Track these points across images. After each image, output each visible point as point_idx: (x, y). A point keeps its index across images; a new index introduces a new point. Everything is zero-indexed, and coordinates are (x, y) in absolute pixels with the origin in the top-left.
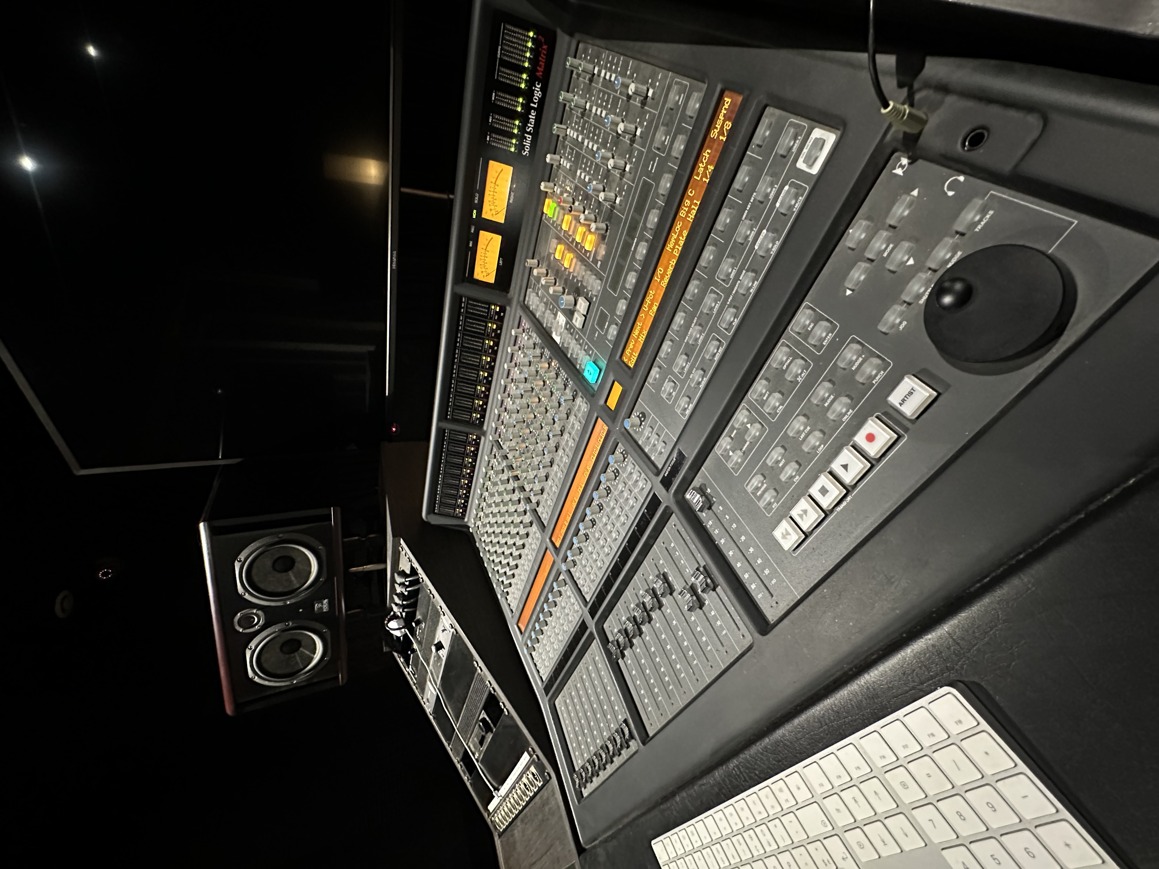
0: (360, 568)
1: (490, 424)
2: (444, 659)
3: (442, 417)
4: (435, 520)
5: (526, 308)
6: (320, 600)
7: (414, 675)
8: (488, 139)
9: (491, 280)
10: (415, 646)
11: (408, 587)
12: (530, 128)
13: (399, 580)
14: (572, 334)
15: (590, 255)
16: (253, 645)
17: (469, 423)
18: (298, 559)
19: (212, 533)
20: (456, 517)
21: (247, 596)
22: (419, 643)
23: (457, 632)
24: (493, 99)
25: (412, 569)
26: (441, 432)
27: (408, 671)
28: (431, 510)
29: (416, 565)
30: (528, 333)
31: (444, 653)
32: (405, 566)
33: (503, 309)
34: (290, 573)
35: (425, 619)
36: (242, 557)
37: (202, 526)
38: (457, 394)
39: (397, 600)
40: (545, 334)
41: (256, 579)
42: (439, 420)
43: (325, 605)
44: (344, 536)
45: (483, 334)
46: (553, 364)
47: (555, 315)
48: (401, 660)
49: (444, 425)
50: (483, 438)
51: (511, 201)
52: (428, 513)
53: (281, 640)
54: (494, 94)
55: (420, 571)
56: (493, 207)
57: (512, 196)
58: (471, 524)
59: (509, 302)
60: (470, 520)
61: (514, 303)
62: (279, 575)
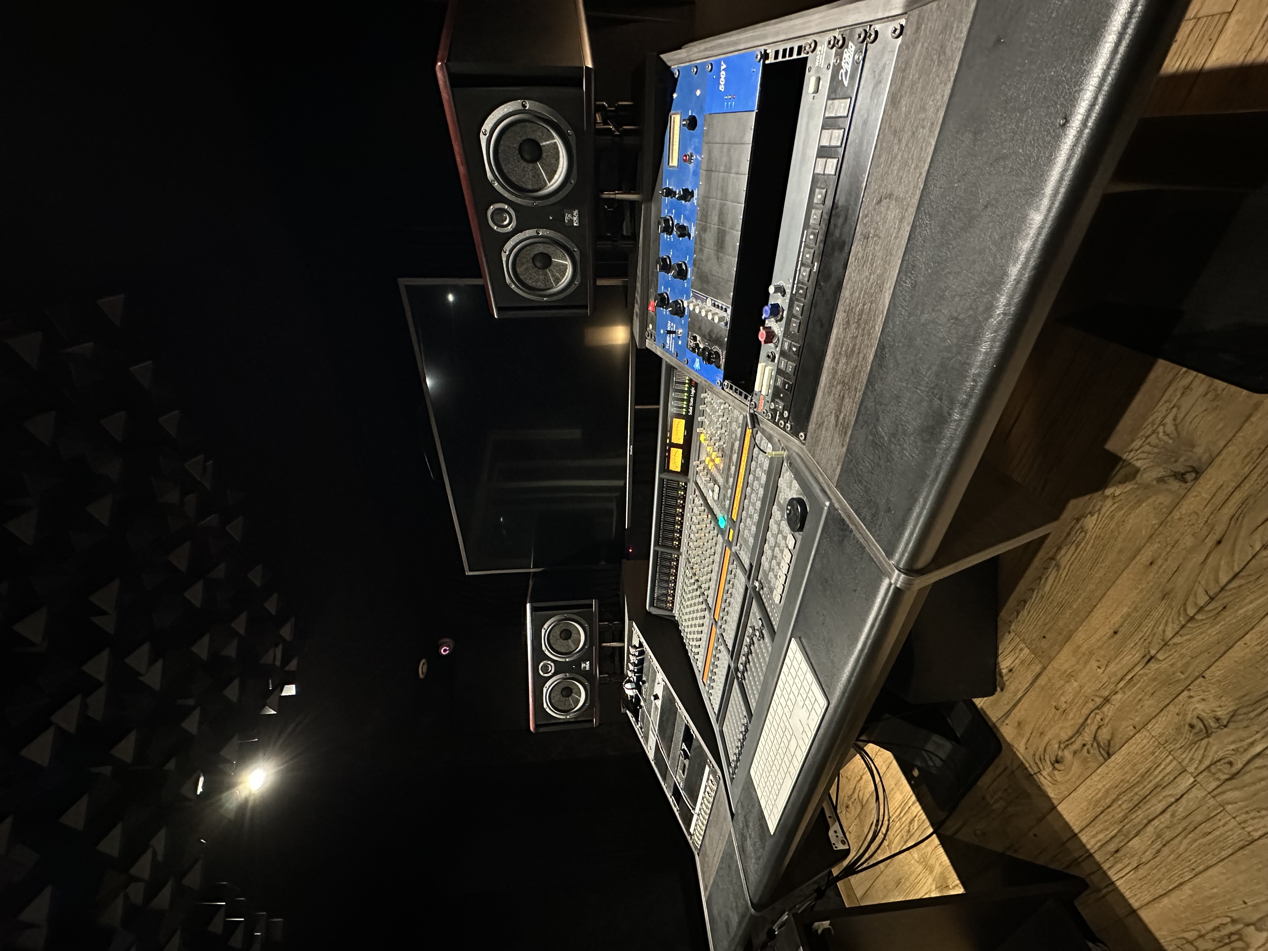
0: (608, 644)
1: (683, 549)
2: (659, 707)
3: (657, 543)
4: (655, 611)
5: (696, 484)
6: (585, 662)
9: (679, 470)
10: (642, 703)
11: (637, 656)
12: (691, 404)
13: (632, 651)
14: (715, 502)
15: (718, 466)
16: (547, 685)
17: (673, 547)
18: (574, 632)
19: (533, 609)
20: (666, 609)
21: (547, 652)
22: (645, 701)
23: (666, 684)
24: (673, 395)
25: (641, 643)
26: (656, 553)
28: (652, 604)
29: (643, 640)
30: (698, 498)
31: (659, 703)
32: (636, 642)
33: (686, 484)
34: (570, 641)
35: (648, 679)
36: (546, 626)
37: (528, 606)
38: (665, 530)
39: (631, 667)
40: (705, 499)
41: (551, 641)
42: (655, 546)
43: (586, 665)
45: (677, 497)
46: (709, 516)
47: (708, 491)
49: (657, 549)
50: (680, 557)
51: (685, 435)
52: (650, 606)
53: (562, 686)
55: (645, 644)
56: (677, 437)
57: (686, 432)
58: (677, 615)
59: (689, 480)
60: (676, 612)
61: (691, 481)
62: (563, 641)
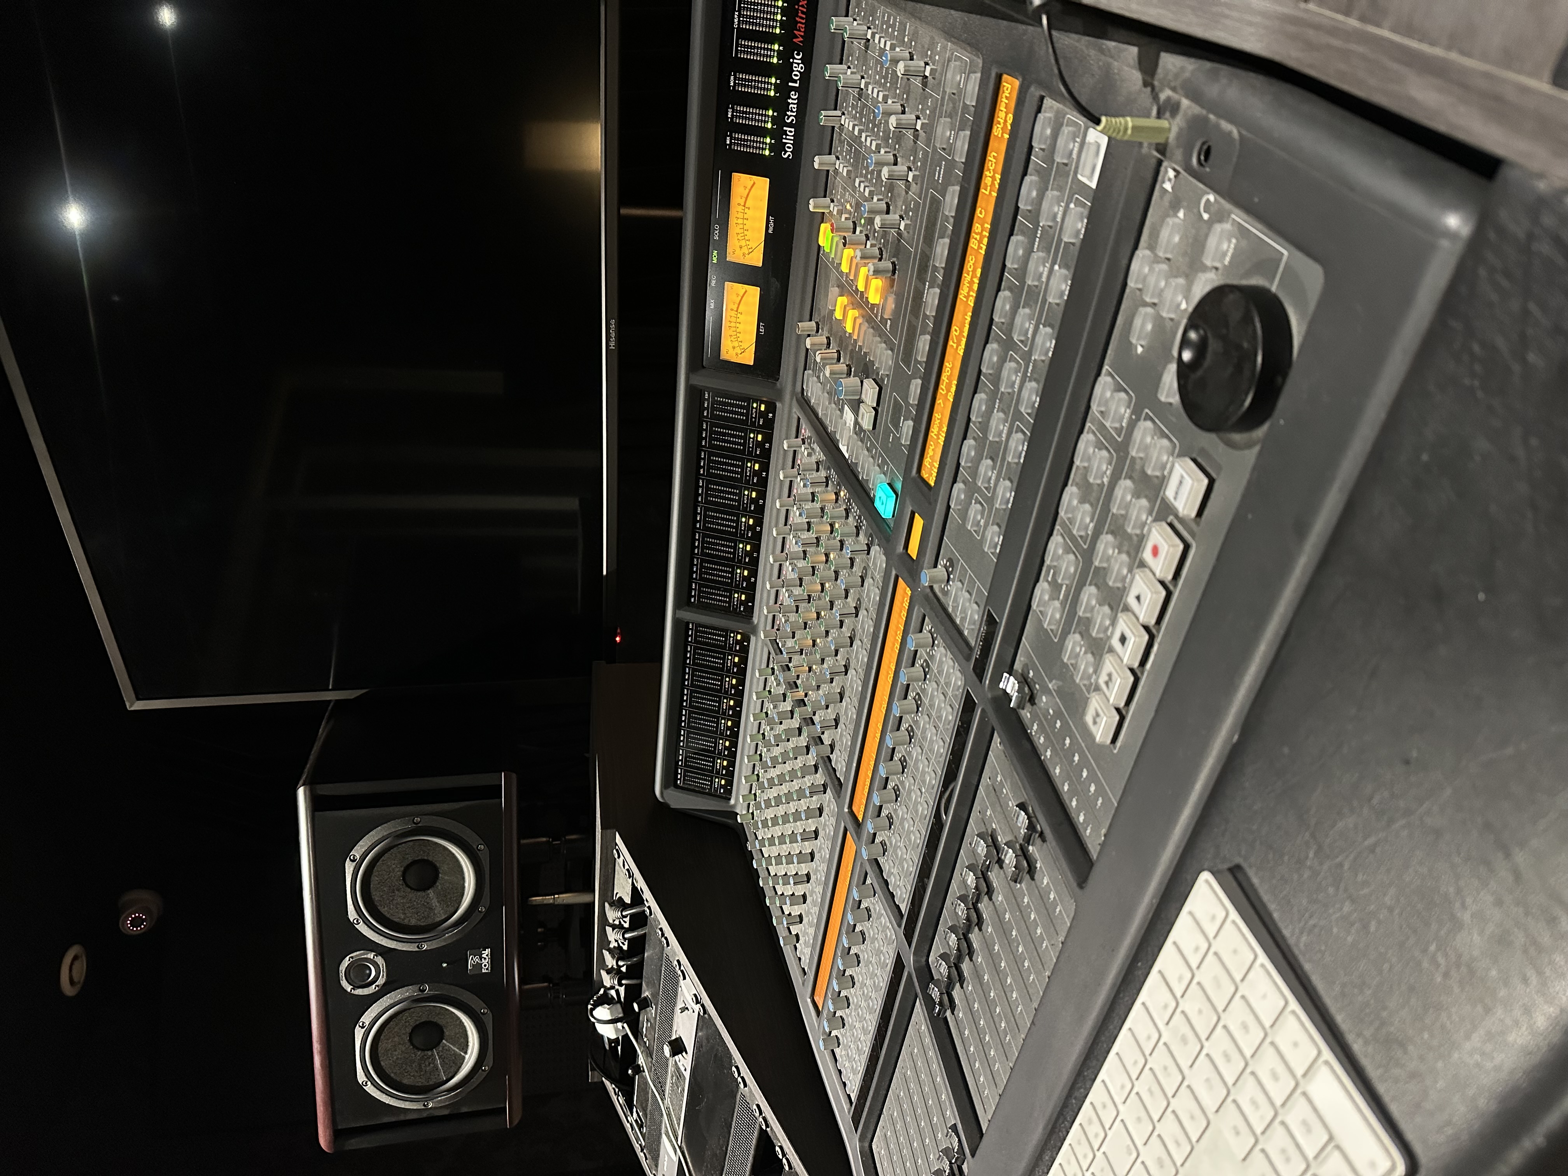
0: (549, 899)
1: (762, 612)
2: (687, 1075)
3: (682, 601)
4: (679, 800)
5: (804, 402)
6: (477, 950)
7: (640, 1127)
8: (728, 142)
9: (748, 359)
10: (641, 1060)
11: (627, 930)
12: (791, 117)
13: (612, 915)
14: (862, 441)
15: (877, 311)
16: (366, 1019)
17: (728, 611)
18: (443, 868)
19: (316, 805)
20: (712, 794)
21: (362, 928)
22: (649, 1053)
23: (705, 1012)
24: (732, 84)
25: (636, 893)
26: (680, 627)
27: (629, 1121)
28: (670, 781)
29: (641, 884)
30: (810, 444)
31: (685, 1062)
32: (622, 890)
33: (771, 407)
34: (431, 892)
35: (655, 995)
36: (357, 852)
37: (301, 792)
38: (707, 558)
39: (610, 962)
40: (829, 443)
41: (376, 896)
42: (677, 606)
43: (484, 960)
44: (521, 835)
45: (742, 452)
46: (842, 494)
47: (842, 410)
48: (618, 1101)
49: (687, 615)
50: (753, 639)
51: (770, 231)
52: (665, 786)
53: (412, 1020)
54: (732, 77)
55: (647, 895)
56: (743, 243)
57: (772, 223)
58: (741, 810)
59: (780, 395)
60: (738, 803)
61: (788, 394)
62: (412, 895)
